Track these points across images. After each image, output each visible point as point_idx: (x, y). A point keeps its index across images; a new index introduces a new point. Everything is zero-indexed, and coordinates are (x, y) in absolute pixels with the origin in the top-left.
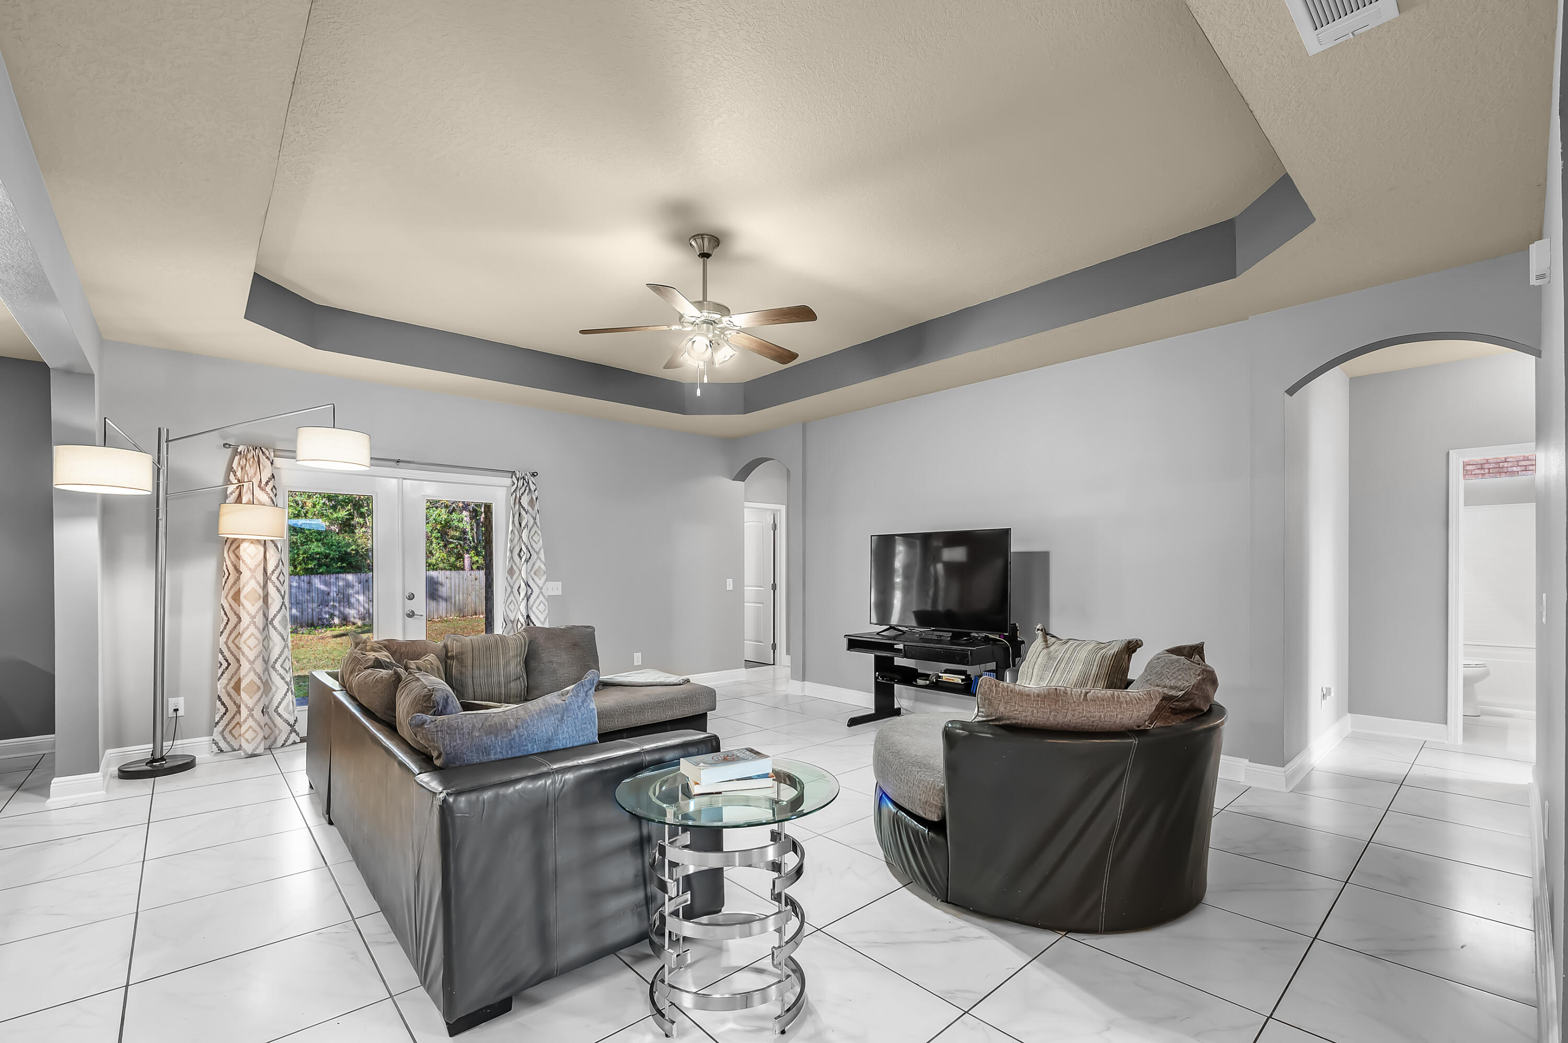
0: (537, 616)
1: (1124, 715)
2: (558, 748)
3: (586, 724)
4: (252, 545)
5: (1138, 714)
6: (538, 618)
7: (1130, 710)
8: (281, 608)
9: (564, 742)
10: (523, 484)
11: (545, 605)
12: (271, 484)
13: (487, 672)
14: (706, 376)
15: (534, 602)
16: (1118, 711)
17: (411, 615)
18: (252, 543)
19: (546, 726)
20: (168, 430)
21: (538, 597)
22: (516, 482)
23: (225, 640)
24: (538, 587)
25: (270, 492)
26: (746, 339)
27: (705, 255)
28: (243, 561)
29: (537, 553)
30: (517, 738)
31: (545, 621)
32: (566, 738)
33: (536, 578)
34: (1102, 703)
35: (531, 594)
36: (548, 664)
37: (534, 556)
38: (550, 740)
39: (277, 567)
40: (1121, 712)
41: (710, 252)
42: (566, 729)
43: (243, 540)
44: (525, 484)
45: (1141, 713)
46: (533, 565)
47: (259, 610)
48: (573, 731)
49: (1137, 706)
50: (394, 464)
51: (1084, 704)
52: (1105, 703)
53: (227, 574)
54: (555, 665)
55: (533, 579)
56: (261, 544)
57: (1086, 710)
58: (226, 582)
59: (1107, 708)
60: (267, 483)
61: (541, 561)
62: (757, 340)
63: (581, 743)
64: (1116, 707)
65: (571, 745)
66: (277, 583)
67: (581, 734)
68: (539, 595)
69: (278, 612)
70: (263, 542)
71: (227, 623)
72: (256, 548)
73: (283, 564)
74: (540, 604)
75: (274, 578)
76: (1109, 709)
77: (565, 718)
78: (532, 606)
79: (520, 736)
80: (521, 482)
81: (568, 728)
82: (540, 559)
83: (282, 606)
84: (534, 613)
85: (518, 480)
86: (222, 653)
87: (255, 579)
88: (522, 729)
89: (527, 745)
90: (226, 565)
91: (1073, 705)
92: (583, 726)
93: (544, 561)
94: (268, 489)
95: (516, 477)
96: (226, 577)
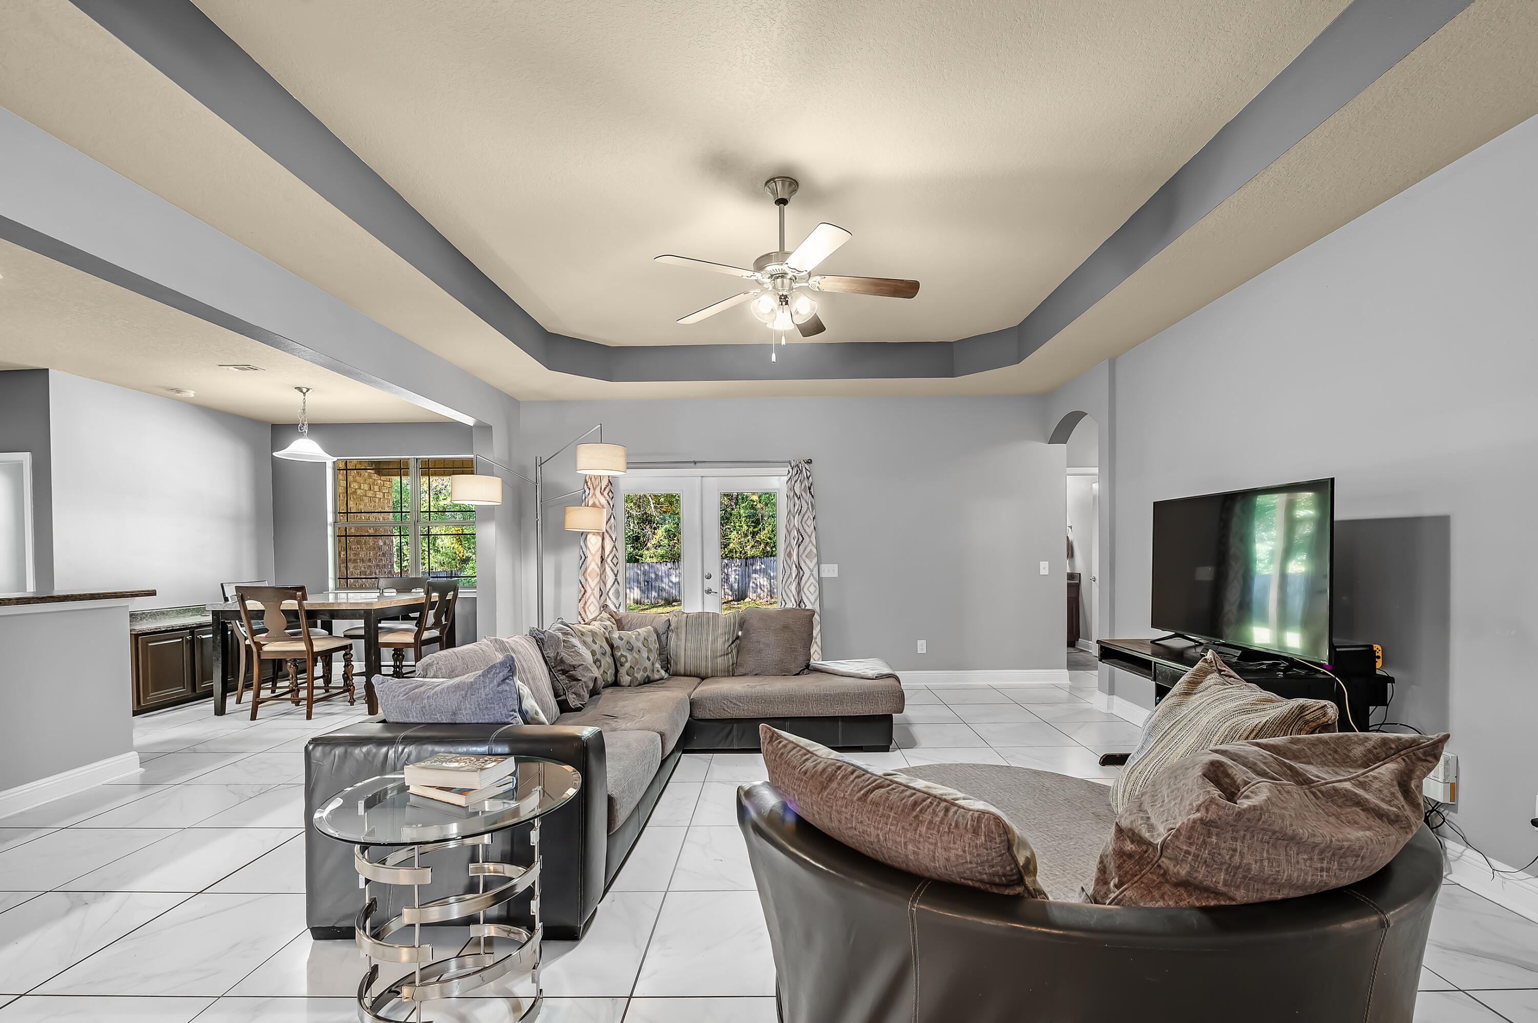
0: (807, 597)
1: (919, 848)
2: (464, 722)
3: (493, 703)
4: (594, 536)
5: (945, 854)
6: (809, 599)
7: (930, 840)
8: (614, 583)
9: (468, 717)
10: (797, 471)
11: (815, 586)
12: (607, 490)
13: (697, 647)
14: (783, 338)
15: (805, 584)
16: (909, 835)
17: (709, 592)
18: (594, 534)
19: (451, 700)
20: (541, 458)
21: (809, 579)
22: (791, 470)
23: (582, 606)
24: (809, 569)
25: (606, 496)
26: (839, 282)
27: (782, 202)
28: (589, 550)
29: (810, 537)
30: (427, 706)
31: (815, 602)
32: (469, 714)
33: (807, 561)
34: (887, 812)
35: (803, 575)
36: (756, 644)
37: (807, 539)
38: (454, 714)
39: (611, 552)
40: (913, 841)
41: (785, 197)
42: (468, 706)
43: (589, 532)
44: (799, 472)
45: (952, 855)
46: (805, 548)
47: (597, 584)
48: (476, 708)
49: (945, 838)
50: (693, 465)
51: (856, 805)
52: (892, 814)
53: (583, 558)
54: (761, 646)
55: (805, 562)
56: (600, 535)
57: (857, 819)
58: (582, 564)
59: (891, 825)
60: (605, 489)
61: (813, 544)
62: (859, 280)
63: (487, 721)
64: (907, 827)
65: (475, 721)
66: (611, 564)
67: (485, 712)
68: (810, 577)
69: (612, 586)
70: (601, 534)
71: (584, 594)
72: (597, 538)
73: (617, 550)
74: (810, 586)
75: (609, 560)
76: (893, 828)
77: (468, 695)
78: (804, 587)
79: (430, 706)
80: (795, 470)
81: (471, 705)
82: (812, 542)
83: (615, 582)
84: (805, 594)
85: (793, 469)
86: (580, 615)
87: (595, 561)
88: (431, 700)
89: (436, 715)
90: (583, 551)
91: (839, 803)
92: (489, 706)
93: (815, 544)
94: (605, 493)
95: (791, 466)
96: (583, 560)
